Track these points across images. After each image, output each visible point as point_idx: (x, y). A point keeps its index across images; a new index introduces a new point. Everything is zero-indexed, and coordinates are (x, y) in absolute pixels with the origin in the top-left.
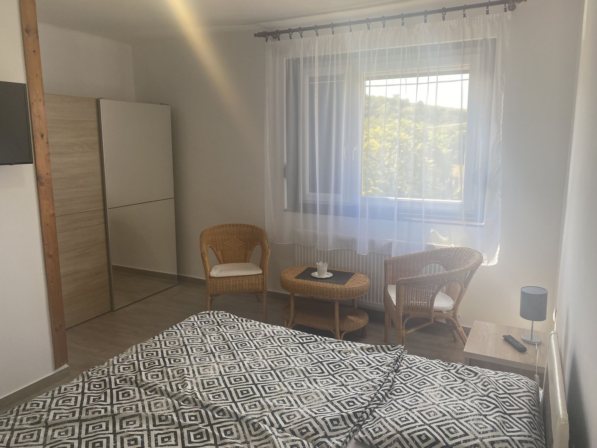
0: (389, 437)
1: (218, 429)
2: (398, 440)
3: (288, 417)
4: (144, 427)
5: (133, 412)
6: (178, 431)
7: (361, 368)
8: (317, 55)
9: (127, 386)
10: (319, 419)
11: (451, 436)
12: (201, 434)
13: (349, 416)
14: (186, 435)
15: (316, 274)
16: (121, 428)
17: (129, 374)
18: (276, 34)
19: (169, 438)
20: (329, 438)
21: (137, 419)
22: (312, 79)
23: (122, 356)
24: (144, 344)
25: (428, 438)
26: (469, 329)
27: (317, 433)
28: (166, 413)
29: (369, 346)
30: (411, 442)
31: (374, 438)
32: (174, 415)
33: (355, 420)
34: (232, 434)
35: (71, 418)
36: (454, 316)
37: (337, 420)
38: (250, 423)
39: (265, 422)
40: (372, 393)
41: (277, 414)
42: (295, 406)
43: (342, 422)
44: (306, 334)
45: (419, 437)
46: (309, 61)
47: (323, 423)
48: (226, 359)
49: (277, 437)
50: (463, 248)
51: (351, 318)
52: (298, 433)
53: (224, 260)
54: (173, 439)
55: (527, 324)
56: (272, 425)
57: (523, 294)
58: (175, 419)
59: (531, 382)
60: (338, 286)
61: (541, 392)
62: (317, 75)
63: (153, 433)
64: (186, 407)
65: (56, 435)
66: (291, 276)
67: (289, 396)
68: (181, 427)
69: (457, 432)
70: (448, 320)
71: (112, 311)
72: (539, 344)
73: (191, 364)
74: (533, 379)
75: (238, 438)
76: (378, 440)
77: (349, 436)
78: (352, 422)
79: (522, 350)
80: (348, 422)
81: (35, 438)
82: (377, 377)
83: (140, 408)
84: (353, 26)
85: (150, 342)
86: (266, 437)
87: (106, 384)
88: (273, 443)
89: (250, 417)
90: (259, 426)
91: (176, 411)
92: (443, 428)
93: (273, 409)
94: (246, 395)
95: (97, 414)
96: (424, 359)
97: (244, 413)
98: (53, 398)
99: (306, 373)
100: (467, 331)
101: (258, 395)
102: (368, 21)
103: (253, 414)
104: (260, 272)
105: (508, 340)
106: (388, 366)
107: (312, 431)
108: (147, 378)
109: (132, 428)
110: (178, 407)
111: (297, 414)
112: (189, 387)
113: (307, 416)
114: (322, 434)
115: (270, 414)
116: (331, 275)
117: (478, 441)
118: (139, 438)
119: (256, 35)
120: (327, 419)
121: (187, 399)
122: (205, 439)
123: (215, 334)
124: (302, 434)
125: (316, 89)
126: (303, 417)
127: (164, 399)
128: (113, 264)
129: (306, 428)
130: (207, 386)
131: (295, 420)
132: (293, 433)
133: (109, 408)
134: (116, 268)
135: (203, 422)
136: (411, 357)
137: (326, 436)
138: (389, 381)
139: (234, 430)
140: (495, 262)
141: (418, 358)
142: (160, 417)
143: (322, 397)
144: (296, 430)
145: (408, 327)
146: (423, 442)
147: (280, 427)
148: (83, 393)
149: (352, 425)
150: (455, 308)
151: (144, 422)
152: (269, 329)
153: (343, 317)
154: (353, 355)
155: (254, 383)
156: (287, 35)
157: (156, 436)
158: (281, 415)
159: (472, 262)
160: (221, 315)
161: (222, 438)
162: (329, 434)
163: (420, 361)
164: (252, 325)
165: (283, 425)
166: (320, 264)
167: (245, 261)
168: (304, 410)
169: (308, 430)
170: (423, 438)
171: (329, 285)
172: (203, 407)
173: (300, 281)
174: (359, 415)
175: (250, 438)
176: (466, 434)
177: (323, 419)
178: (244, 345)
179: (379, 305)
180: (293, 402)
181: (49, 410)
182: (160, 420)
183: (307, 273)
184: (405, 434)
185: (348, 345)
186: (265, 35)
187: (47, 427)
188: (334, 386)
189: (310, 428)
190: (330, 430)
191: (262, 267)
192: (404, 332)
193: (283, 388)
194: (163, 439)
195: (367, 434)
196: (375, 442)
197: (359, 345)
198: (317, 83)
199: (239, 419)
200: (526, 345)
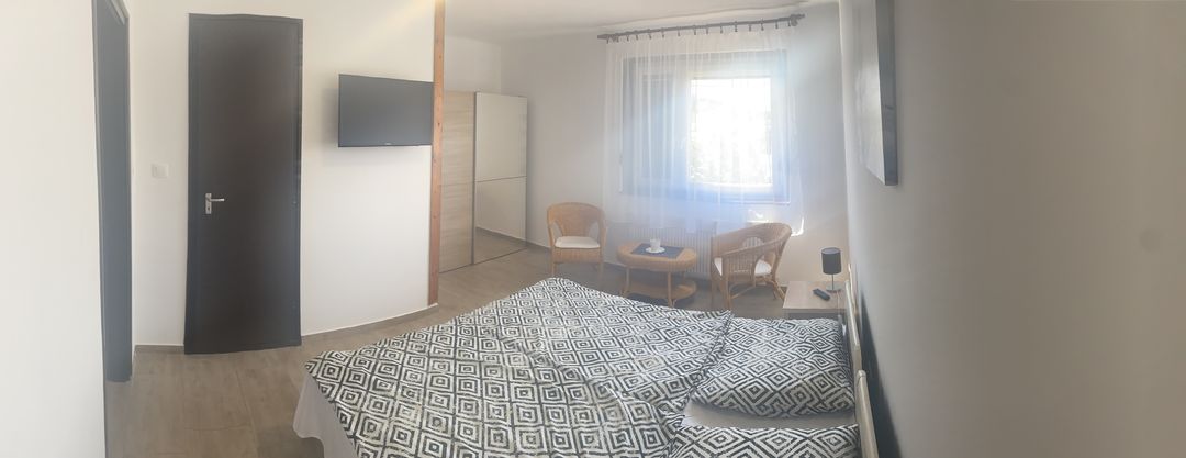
0: (723, 395)
1: (569, 389)
2: (732, 396)
3: (631, 381)
4: (505, 378)
5: (495, 362)
6: (535, 387)
7: (693, 333)
8: (649, 56)
9: (489, 337)
10: (660, 383)
11: (779, 383)
12: (554, 392)
13: (686, 378)
14: (541, 391)
15: (649, 250)
16: (486, 374)
17: (491, 326)
18: (615, 37)
19: (527, 392)
20: (670, 400)
21: (498, 369)
22: (645, 77)
23: (486, 309)
24: (503, 301)
25: (758, 389)
26: (786, 288)
27: (658, 396)
28: (522, 367)
29: (699, 313)
30: (744, 396)
31: (709, 397)
32: (530, 371)
33: (691, 382)
34: (580, 395)
35: (447, 355)
36: (774, 279)
37: (676, 383)
38: (597, 387)
39: (610, 387)
40: (704, 356)
41: (620, 379)
42: (637, 371)
43: (680, 385)
44: (644, 304)
45: (751, 389)
46: (643, 60)
47: (663, 387)
48: (572, 324)
49: (622, 401)
50: (774, 225)
51: (681, 287)
52: (641, 396)
53: (566, 233)
54: (530, 393)
55: (829, 277)
56: (617, 389)
57: (823, 255)
58: (532, 375)
59: (835, 322)
60: (671, 260)
61: (844, 328)
62: (649, 74)
63: (512, 386)
64: (541, 366)
65: (436, 367)
66: (626, 251)
67: (631, 361)
68: (538, 384)
69: (783, 378)
70: (768, 283)
71: (473, 264)
72: (839, 291)
73: (543, 326)
74: (837, 319)
75: (586, 400)
76: (713, 398)
77: (687, 397)
78: (689, 384)
79: (827, 298)
80: (686, 384)
81: (421, 364)
82: (709, 341)
83: (501, 360)
84: (681, 31)
85: (507, 299)
86: (612, 401)
87: (473, 332)
88: (619, 406)
89: (596, 381)
90: (605, 390)
91: (531, 367)
92: (771, 378)
93: (617, 374)
94: (591, 360)
95: (466, 357)
96: (750, 320)
97: (590, 376)
98: (433, 333)
99: (645, 339)
100: (785, 289)
101: (602, 360)
102: (694, 27)
103: (599, 377)
104: (598, 246)
105: (817, 293)
106: (719, 329)
107: (654, 395)
108: (507, 333)
109: (494, 376)
110: (534, 365)
111: (639, 378)
112: (542, 347)
113: (649, 381)
114: (663, 397)
115: (614, 378)
116: (663, 250)
117: (800, 382)
118: (500, 387)
119: (599, 37)
120: (668, 383)
121: (541, 358)
122: (558, 397)
123: (562, 299)
124: (646, 397)
125: (649, 85)
126: (645, 381)
127: (521, 355)
128: (478, 225)
129: (649, 392)
130: (557, 347)
131: (638, 384)
132: (637, 397)
133: (476, 354)
134: (480, 230)
135: (555, 381)
136: (738, 319)
137: (666, 398)
138: (720, 343)
139: (582, 392)
140: (801, 232)
141: (744, 320)
142: (518, 371)
143: (661, 361)
144: (640, 394)
145: (733, 293)
146: (754, 393)
147: (624, 391)
148: (456, 335)
149: (689, 387)
150: (773, 272)
151: (504, 373)
152: (609, 299)
153: (674, 287)
154: (686, 322)
155: (598, 349)
156: (625, 37)
157: (515, 388)
158: (624, 380)
159: (783, 234)
160: (567, 283)
161: (572, 399)
162: (669, 396)
163: (747, 322)
164: (593, 294)
165: (627, 389)
166: (653, 241)
167: (584, 235)
168: (645, 374)
169: (651, 394)
170: (754, 390)
171: (662, 259)
172: (555, 367)
173: (636, 256)
174: (694, 377)
175: (597, 401)
176: (790, 378)
177: (664, 383)
178: (587, 312)
179: (706, 274)
180: (635, 368)
181: (431, 343)
182: (519, 374)
183: (642, 248)
184: (738, 389)
185: (681, 313)
186: (605, 37)
187: (430, 357)
188: (672, 351)
189: (652, 391)
190: (671, 393)
191: (599, 242)
192: (729, 298)
193: (625, 353)
194: (521, 392)
195: (702, 394)
196: (709, 401)
197: (691, 312)
198: (649, 81)
199: (586, 382)
200: (829, 294)
